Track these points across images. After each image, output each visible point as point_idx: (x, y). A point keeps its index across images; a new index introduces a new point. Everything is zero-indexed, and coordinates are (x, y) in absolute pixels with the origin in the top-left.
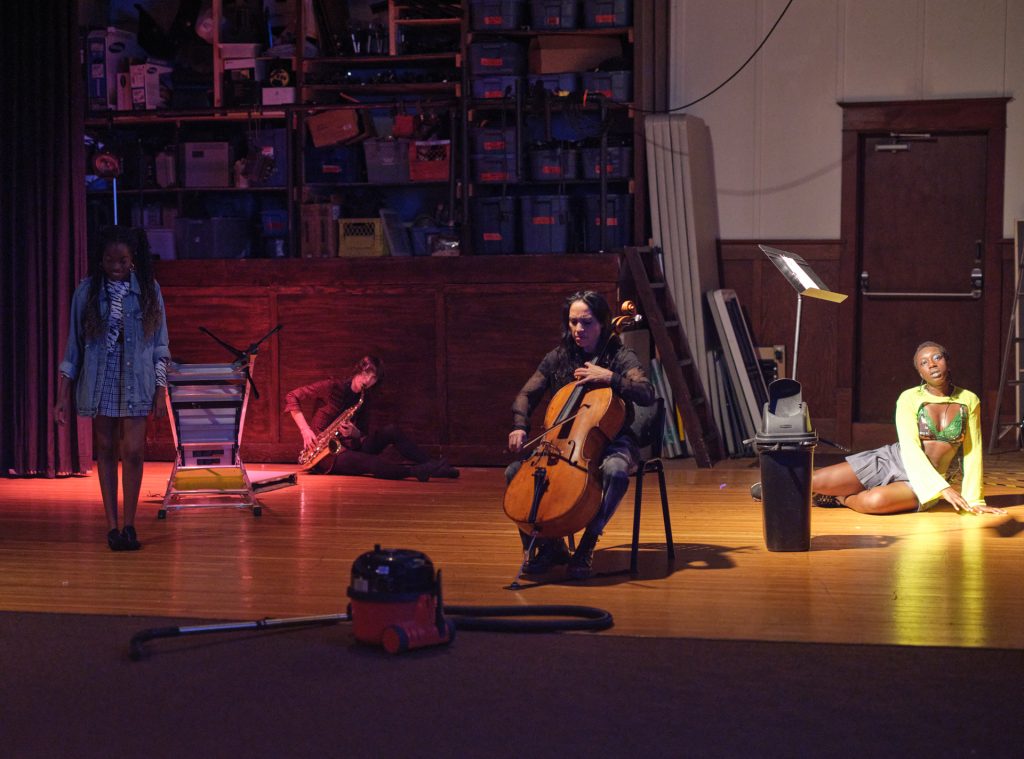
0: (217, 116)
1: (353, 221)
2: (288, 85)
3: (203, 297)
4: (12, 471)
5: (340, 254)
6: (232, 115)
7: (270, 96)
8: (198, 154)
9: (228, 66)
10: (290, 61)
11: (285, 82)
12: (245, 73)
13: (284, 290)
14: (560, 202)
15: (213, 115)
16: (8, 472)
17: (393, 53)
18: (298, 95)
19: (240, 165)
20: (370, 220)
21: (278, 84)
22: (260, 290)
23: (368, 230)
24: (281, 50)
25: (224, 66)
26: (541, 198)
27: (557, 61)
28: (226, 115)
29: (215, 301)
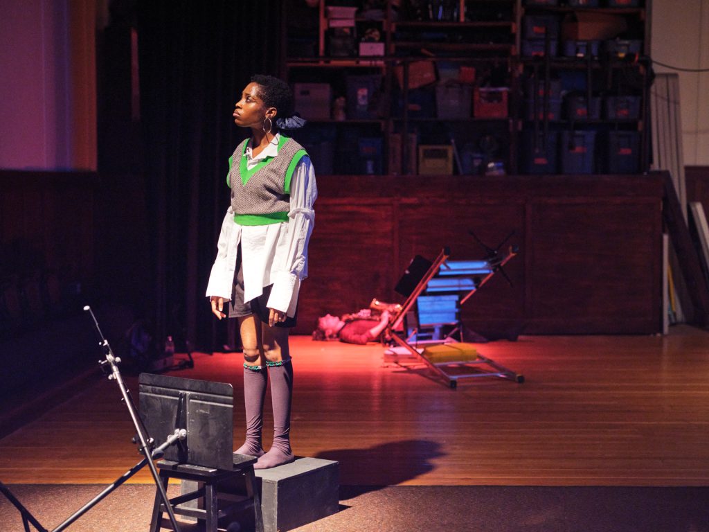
0: (322, 63)
1: (430, 147)
2: (380, 41)
3: (339, 205)
4: (226, 347)
5: (420, 173)
6: (334, 63)
7: (366, 49)
8: (305, 93)
9: (333, 24)
10: (381, 22)
11: (377, 39)
12: (347, 30)
13: (405, 200)
14: (591, 136)
15: (318, 62)
16: (223, 348)
17: (462, 19)
18: (386, 49)
19: (340, 101)
20: (445, 147)
21: (371, 40)
22: (386, 200)
23: (443, 155)
24: (374, 14)
25: (328, 24)
26: (578, 132)
27: (588, 31)
28: (328, 62)
29: (349, 208)
